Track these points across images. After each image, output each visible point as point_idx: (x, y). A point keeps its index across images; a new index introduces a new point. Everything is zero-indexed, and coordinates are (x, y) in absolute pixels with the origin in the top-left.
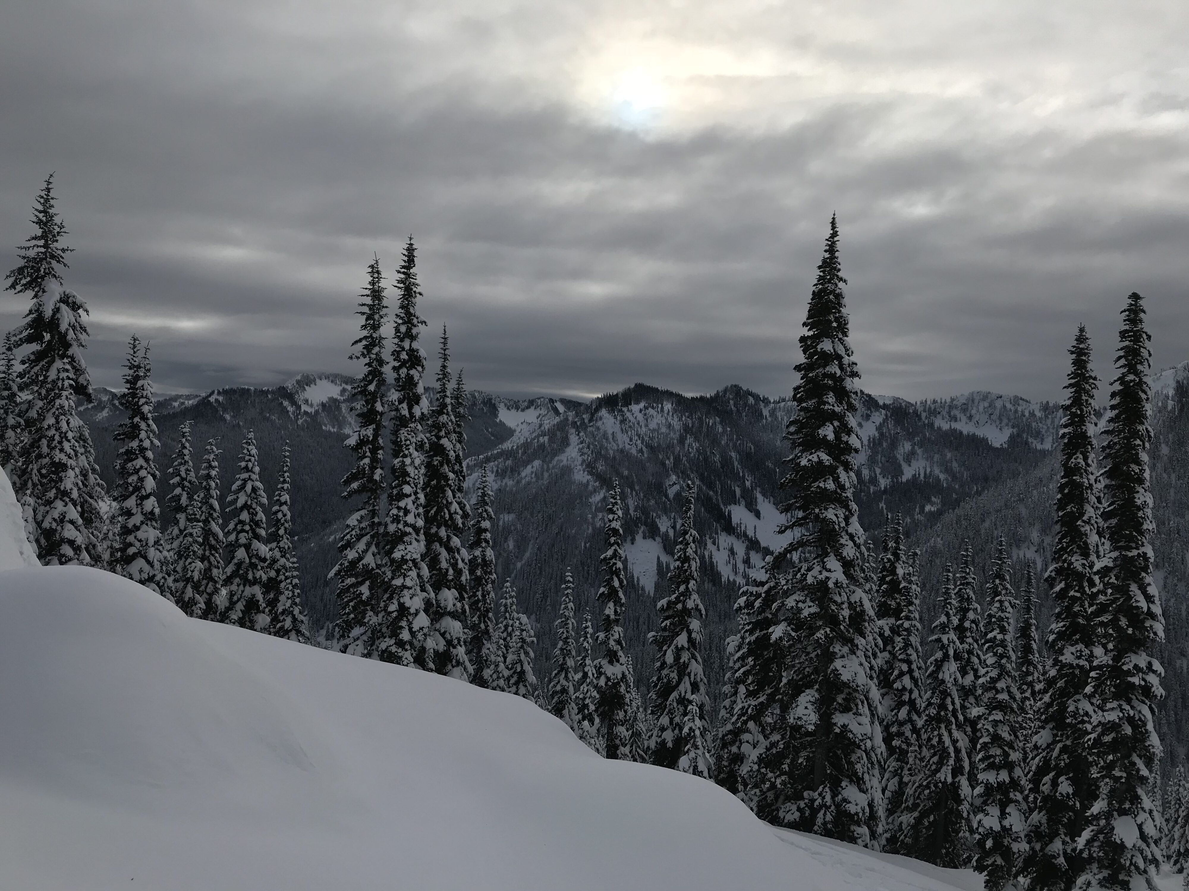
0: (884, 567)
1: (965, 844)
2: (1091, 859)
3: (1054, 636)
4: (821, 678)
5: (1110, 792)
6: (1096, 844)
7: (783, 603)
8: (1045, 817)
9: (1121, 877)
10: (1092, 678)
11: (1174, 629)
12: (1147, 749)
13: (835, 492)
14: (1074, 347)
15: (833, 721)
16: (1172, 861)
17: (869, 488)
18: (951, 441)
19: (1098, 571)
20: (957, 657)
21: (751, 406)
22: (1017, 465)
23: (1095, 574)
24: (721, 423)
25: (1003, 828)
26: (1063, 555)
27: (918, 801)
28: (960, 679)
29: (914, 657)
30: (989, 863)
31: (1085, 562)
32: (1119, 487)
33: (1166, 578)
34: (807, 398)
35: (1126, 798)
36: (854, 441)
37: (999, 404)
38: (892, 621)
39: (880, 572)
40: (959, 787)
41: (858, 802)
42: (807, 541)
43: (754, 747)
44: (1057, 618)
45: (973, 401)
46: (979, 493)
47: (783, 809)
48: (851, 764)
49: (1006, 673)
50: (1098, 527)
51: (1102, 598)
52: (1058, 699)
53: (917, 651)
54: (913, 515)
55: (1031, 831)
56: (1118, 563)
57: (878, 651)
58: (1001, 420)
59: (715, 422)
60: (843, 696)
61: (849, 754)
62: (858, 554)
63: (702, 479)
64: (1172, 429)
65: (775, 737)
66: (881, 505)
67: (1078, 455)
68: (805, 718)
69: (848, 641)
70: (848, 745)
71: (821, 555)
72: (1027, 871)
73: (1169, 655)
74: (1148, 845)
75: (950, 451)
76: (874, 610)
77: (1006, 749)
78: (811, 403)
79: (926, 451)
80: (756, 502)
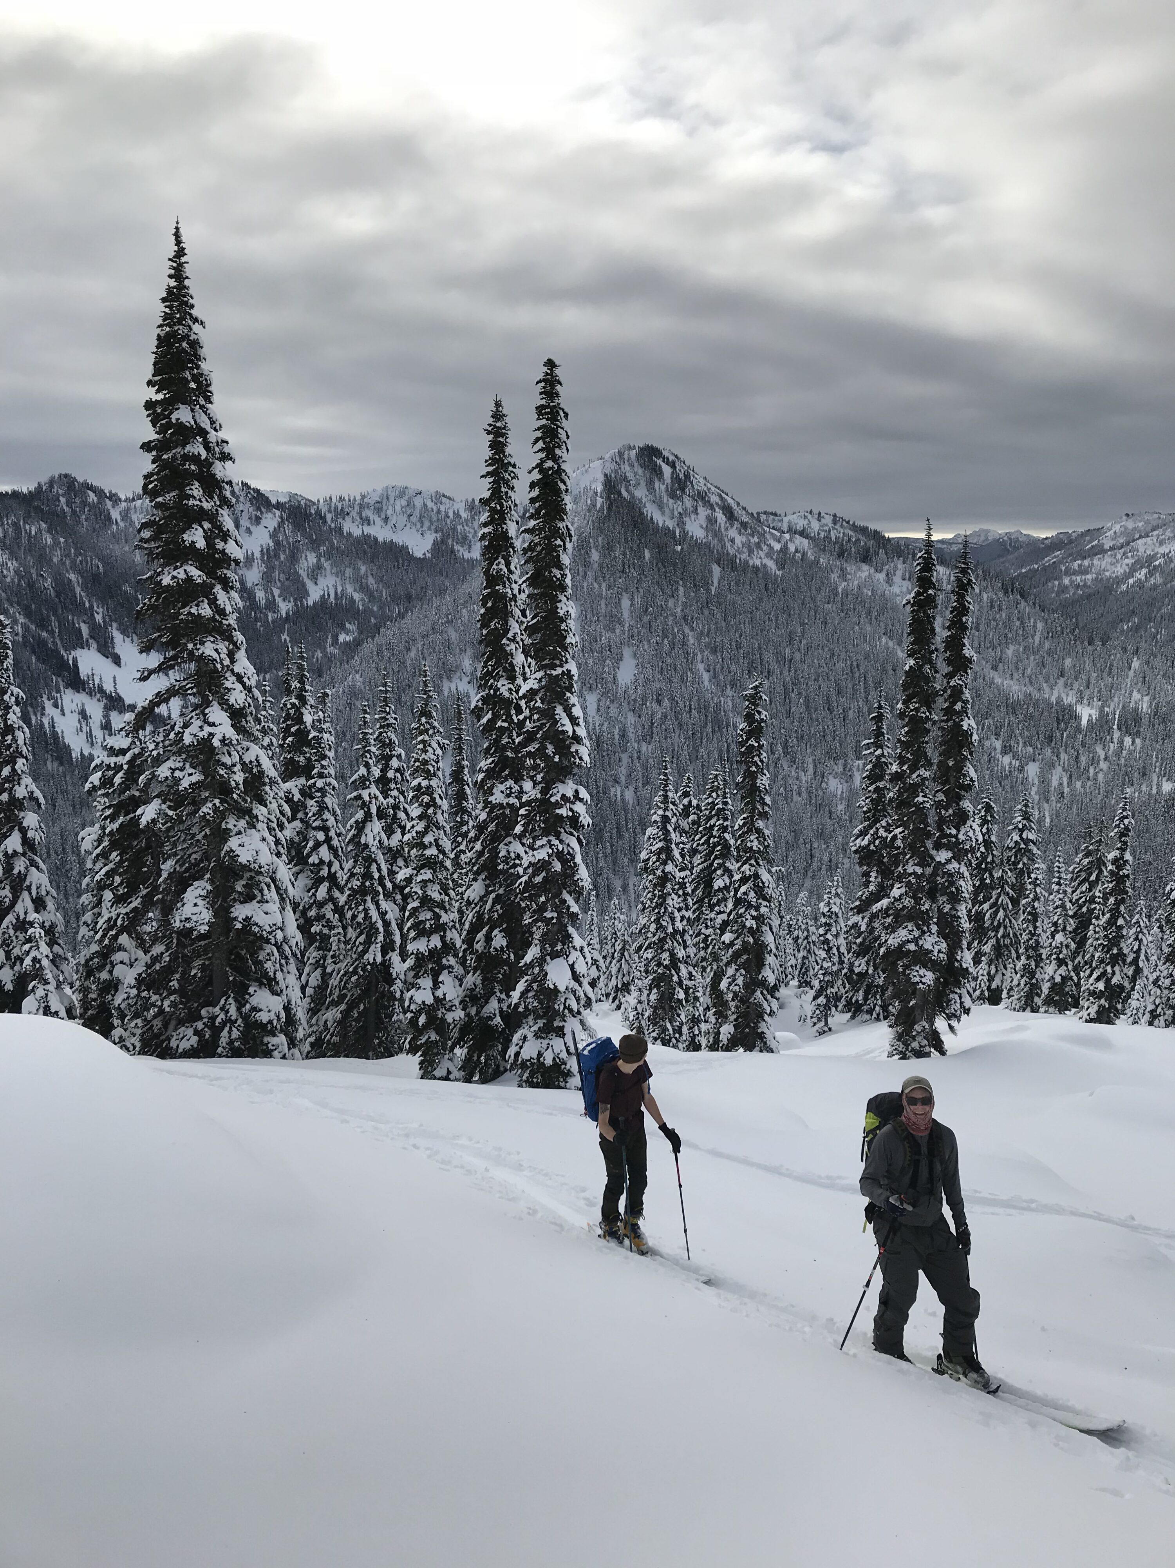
0: (288, 714)
1: (399, 1028)
2: (528, 1011)
3: (483, 774)
4: (212, 865)
5: (542, 936)
6: (530, 994)
7: (153, 773)
8: (480, 977)
9: (556, 1024)
10: (522, 815)
11: (608, 755)
12: (576, 883)
13: (213, 619)
14: (490, 425)
15: (232, 915)
16: (611, 998)
17: (266, 616)
18: (365, 552)
19: (524, 694)
20: (381, 815)
21: (92, 506)
22: (442, 578)
23: (521, 698)
24: (49, 531)
25: (436, 999)
26: (489, 680)
27: (344, 991)
28: (386, 840)
29: (331, 822)
30: (423, 1041)
31: (511, 686)
32: (541, 595)
33: (599, 700)
34: (162, 490)
35: (558, 940)
36: (231, 548)
37: (418, 502)
38: (302, 781)
39: (283, 722)
40: (390, 966)
41: (270, 1008)
42: (180, 688)
43: (132, 966)
44: (486, 754)
45: (388, 498)
46: (402, 616)
47: (175, 1038)
48: (259, 963)
49: (433, 824)
50: (524, 645)
51: (529, 725)
52: (489, 845)
53: (334, 814)
54: (325, 648)
55: (466, 996)
56: (543, 683)
57: (284, 820)
58: (422, 523)
59: (40, 530)
60: (243, 882)
61: (256, 952)
62: (249, 700)
63: (28, 614)
64: (601, 530)
65: (158, 949)
66: (283, 638)
67: (500, 560)
68: (194, 918)
69: (246, 813)
70: (253, 942)
71: (201, 706)
72: (463, 1040)
73: (605, 784)
74: (580, 985)
75: (364, 563)
76: (276, 769)
77: (437, 910)
78: (168, 497)
79: (334, 565)
80: (113, 642)
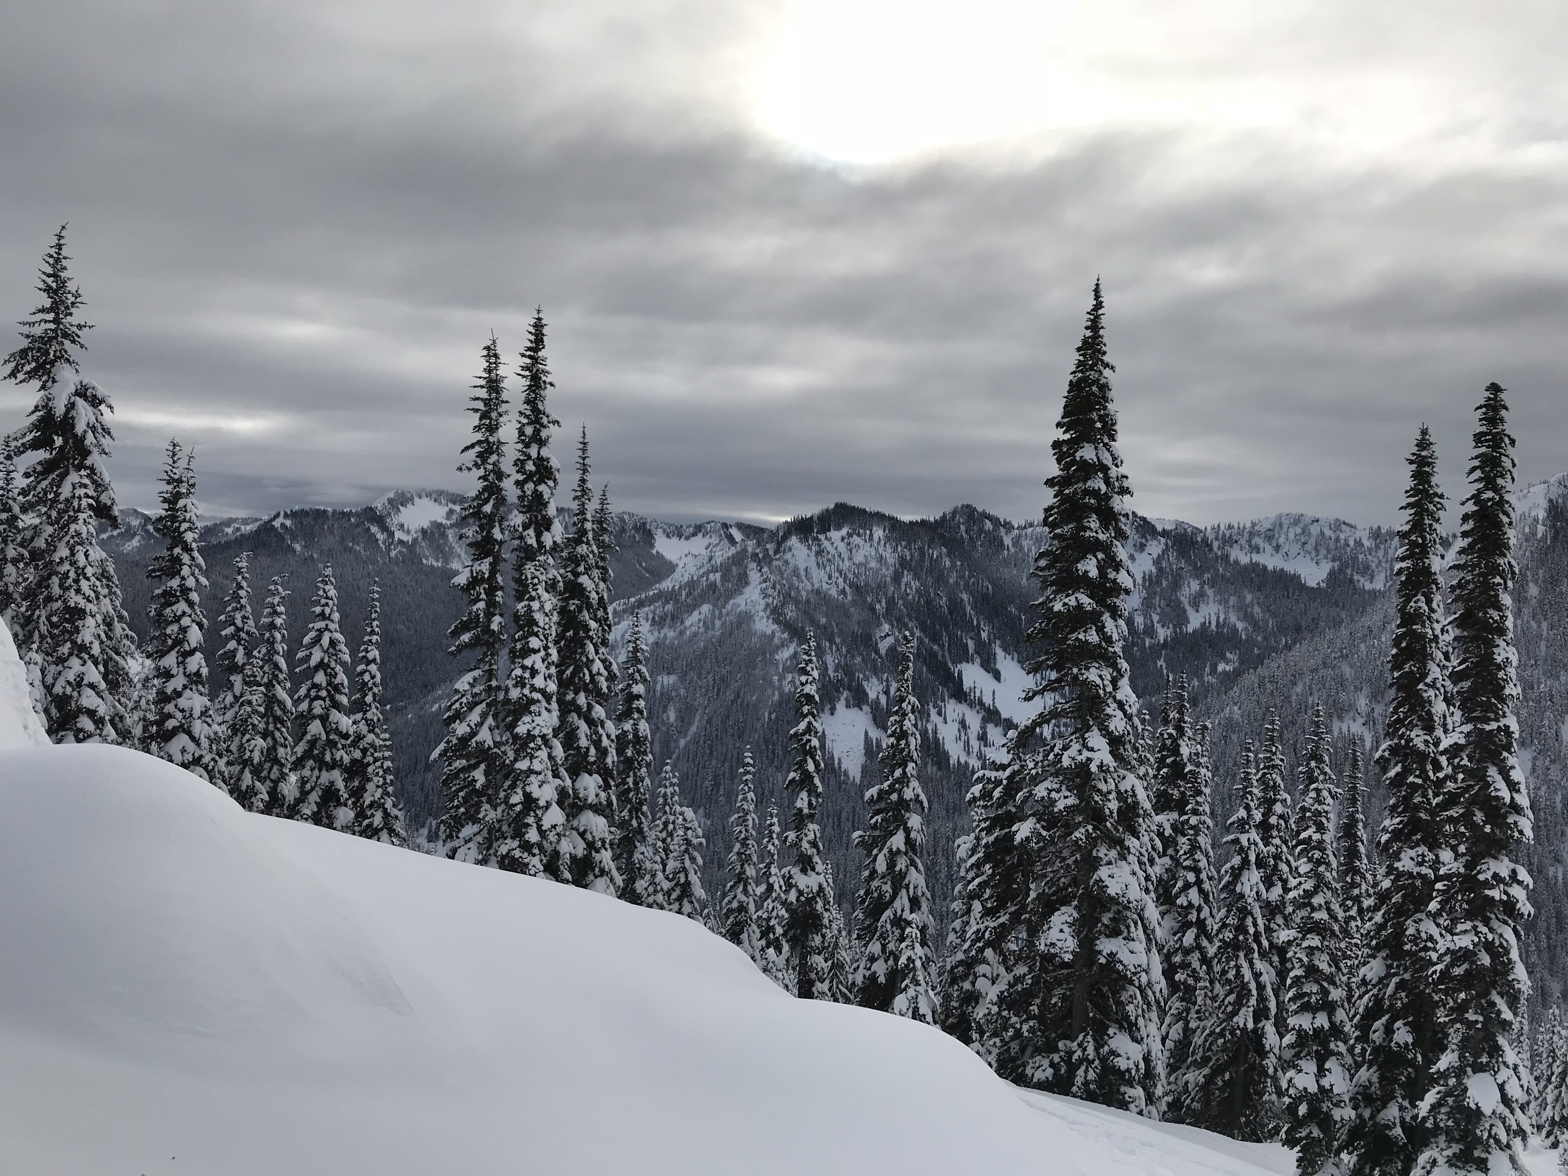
0: (1164, 745)
1: (1271, 1110)
2: (1436, 1130)
3: (1388, 835)
4: (1080, 892)
5: (1461, 1041)
6: (1443, 1110)
7: (1030, 792)
8: (1377, 1075)
9: (1476, 1153)
10: (1438, 890)
11: (1546, 826)
12: (1510, 984)
13: (1099, 646)
14: (1414, 454)
15: (1097, 948)
16: (1544, 1132)
17: (1143, 641)
18: (1252, 580)
19: (1446, 750)
20: (1260, 863)
21: (988, 533)
22: (1338, 610)
23: (1442, 753)
24: (949, 554)
25: (1321, 1088)
26: (1400, 728)
27: (1209, 1054)
28: (1264, 892)
29: (1203, 863)
30: (1303, 1134)
31: (1428, 738)
32: (1472, 639)
33: (1535, 758)
34: (1062, 522)
35: (1483, 1049)
36: (1123, 579)
37: (1314, 530)
38: (1174, 815)
39: (1159, 752)
40: (1262, 1035)
41: (1130, 1055)
42: (1063, 710)
43: (993, 983)
44: (1392, 811)
45: (1281, 525)
46: (1288, 647)
47: (1031, 1065)
48: (1120, 1004)
49: (1325, 884)
50: (1445, 692)
51: (1450, 785)
52: (1393, 918)
53: (1207, 855)
54: (1203, 676)
55: (1357, 1093)
56: (1472, 739)
57: (1155, 856)
58: (1317, 551)
59: (940, 555)
60: (1110, 915)
61: (1118, 992)
62: (1129, 728)
63: (923, 629)
64: (1542, 562)
65: (1021, 970)
66: (1159, 664)
67: (1419, 597)
68: (1059, 944)
69: (1117, 843)
70: (1116, 980)
71: (1081, 729)
72: (1353, 1146)
73: (1540, 861)
74: (1512, 1112)
75: (1250, 592)
76: (1151, 801)
77: (1325, 984)
78: (1067, 529)
79: (1219, 592)
80: (995, 659)
